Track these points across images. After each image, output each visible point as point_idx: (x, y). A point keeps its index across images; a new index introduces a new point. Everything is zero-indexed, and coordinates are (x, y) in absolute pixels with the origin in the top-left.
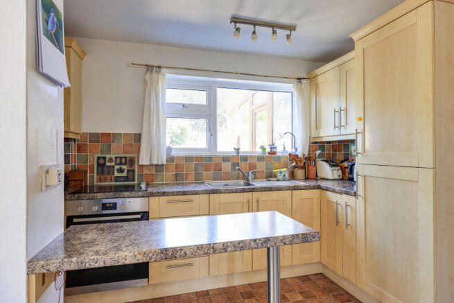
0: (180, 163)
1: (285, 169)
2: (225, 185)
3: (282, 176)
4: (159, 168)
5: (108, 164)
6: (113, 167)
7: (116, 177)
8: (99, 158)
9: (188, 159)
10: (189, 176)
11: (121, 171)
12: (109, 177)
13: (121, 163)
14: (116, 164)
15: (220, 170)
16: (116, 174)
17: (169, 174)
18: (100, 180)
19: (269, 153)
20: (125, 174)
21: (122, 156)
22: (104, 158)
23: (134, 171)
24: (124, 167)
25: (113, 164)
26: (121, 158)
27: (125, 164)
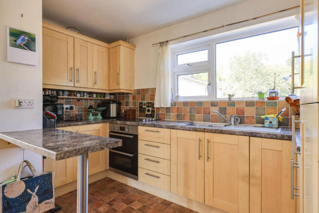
0: (180, 107)
1: (272, 116)
2: (209, 126)
3: (268, 123)
4: (168, 109)
5: (144, 107)
6: (145, 108)
7: (147, 115)
8: (140, 103)
9: (185, 104)
10: (186, 117)
11: (149, 111)
12: (143, 114)
13: (149, 107)
14: (147, 107)
15: (209, 113)
16: (147, 113)
17: (173, 115)
18: (140, 116)
19: (269, 99)
20: (150, 113)
21: (149, 102)
22: (142, 103)
23: (154, 111)
24: (150, 109)
25: (145, 107)
26: (149, 103)
27: (151, 107)
